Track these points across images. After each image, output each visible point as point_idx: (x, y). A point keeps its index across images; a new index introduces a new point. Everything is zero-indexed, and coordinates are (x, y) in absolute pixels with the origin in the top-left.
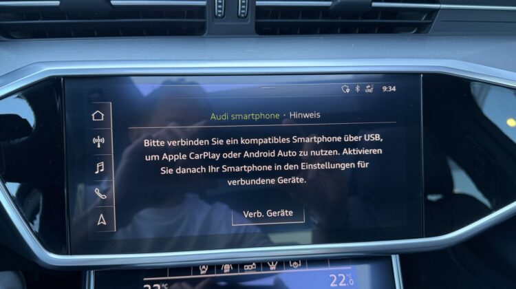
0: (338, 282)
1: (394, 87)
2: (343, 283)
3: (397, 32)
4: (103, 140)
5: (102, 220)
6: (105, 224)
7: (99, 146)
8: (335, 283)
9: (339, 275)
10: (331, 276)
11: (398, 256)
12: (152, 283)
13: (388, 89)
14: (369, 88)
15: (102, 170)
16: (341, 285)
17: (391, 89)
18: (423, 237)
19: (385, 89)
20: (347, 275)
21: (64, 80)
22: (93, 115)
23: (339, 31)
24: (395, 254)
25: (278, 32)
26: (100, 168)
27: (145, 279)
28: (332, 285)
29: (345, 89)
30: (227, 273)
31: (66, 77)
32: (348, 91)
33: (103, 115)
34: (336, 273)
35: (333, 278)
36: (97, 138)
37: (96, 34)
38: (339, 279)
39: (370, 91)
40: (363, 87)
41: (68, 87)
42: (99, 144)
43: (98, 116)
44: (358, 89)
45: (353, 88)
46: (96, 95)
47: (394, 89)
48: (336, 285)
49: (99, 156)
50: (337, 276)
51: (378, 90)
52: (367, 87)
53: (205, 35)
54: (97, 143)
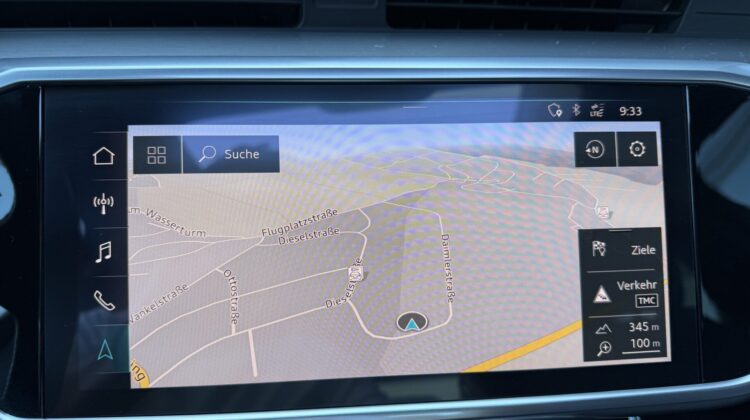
4: (110, 201)
5: (105, 352)
6: (111, 358)
7: (104, 212)
11: (638, 418)
13: (630, 112)
14: (597, 110)
15: (108, 257)
17: (634, 112)
18: (701, 383)
19: (624, 111)
21: (43, 90)
22: (95, 155)
26: (105, 252)
29: (555, 109)
31: (46, 85)
32: (559, 113)
33: (113, 154)
36: (100, 197)
39: (599, 114)
40: (586, 108)
42: (104, 207)
43: (104, 157)
44: (576, 110)
45: (567, 109)
47: (640, 112)
49: (103, 231)
51: (611, 112)
52: (593, 107)
53: (299, 27)
54: (100, 207)
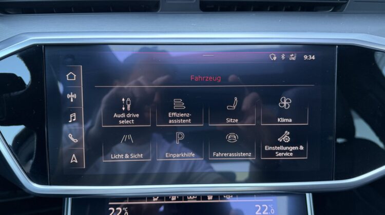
0: (261, 211)
1: (314, 56)
2: (266, 212)
3: (316, 11)
4: (75, 96)
5: (74, 159)
6: (76, 162)
7: (72, 101)
8: (259, 212)
9: (263, 206)
10: (256, 206)
11: (311, 194)
12: (115, 206)
13: (309, 58)
14: (293, 57)
15: (74, 120)
16: (264, 213)
17: (311, 58)
18: (333, 180)
19: (306, 57)
20: (269, 206)
21: (44, 47)
22: (67, 76)
23: (269, 9)
24: (309, 192)
25: (219, 10)
26: (73, 118)
27: (110, 203)
28: (257, 213)
29: (273, 56)
30: (174, 201)
31: (46, 45)
32: (275, 58)
33: (75, 76)
34: (261, 204)
35: (258, 208)
36: (70, 94)
37: (73, 10)
38: (263, 209)
39: (294, 59)
40: (287, 56)
41: (48, 53)
42: (72, 99)
43: (71, 77)
44: (283, 57)
45: (279, 56)
46: (70, 60)
47: (313, 58)
48: (260, 213)
49: (72, 109)
50: (261, 207)
51: (300, 58)
52: (291, 55)
53: (159, 12)
54: (70, 98)
